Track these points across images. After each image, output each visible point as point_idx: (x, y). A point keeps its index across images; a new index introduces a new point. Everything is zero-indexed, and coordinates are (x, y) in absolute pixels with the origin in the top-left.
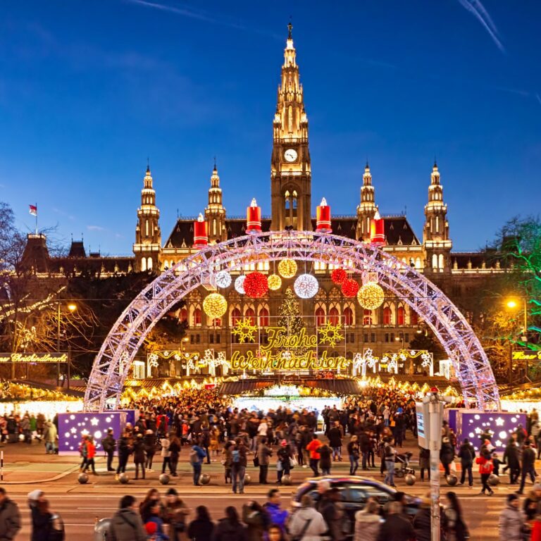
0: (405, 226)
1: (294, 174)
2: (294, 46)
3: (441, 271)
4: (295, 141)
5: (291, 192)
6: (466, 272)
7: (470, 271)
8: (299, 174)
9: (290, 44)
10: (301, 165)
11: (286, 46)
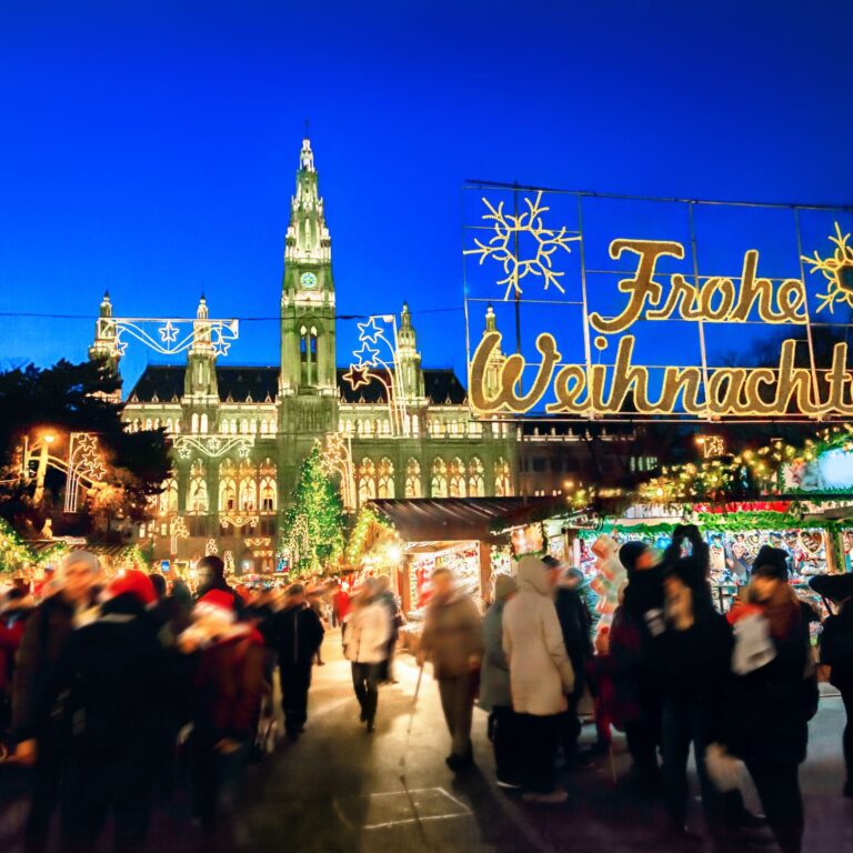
0: (453, 381)
1: (313, 304)
2: (311, 146)
3: (504, 436)
4: (315, 262)
5: (309, 328)
6: (532, 440)
7: (537, 438)
8: (320, 304)
9: (306, 144)
10: (323, 294)
11: (302, 146)
